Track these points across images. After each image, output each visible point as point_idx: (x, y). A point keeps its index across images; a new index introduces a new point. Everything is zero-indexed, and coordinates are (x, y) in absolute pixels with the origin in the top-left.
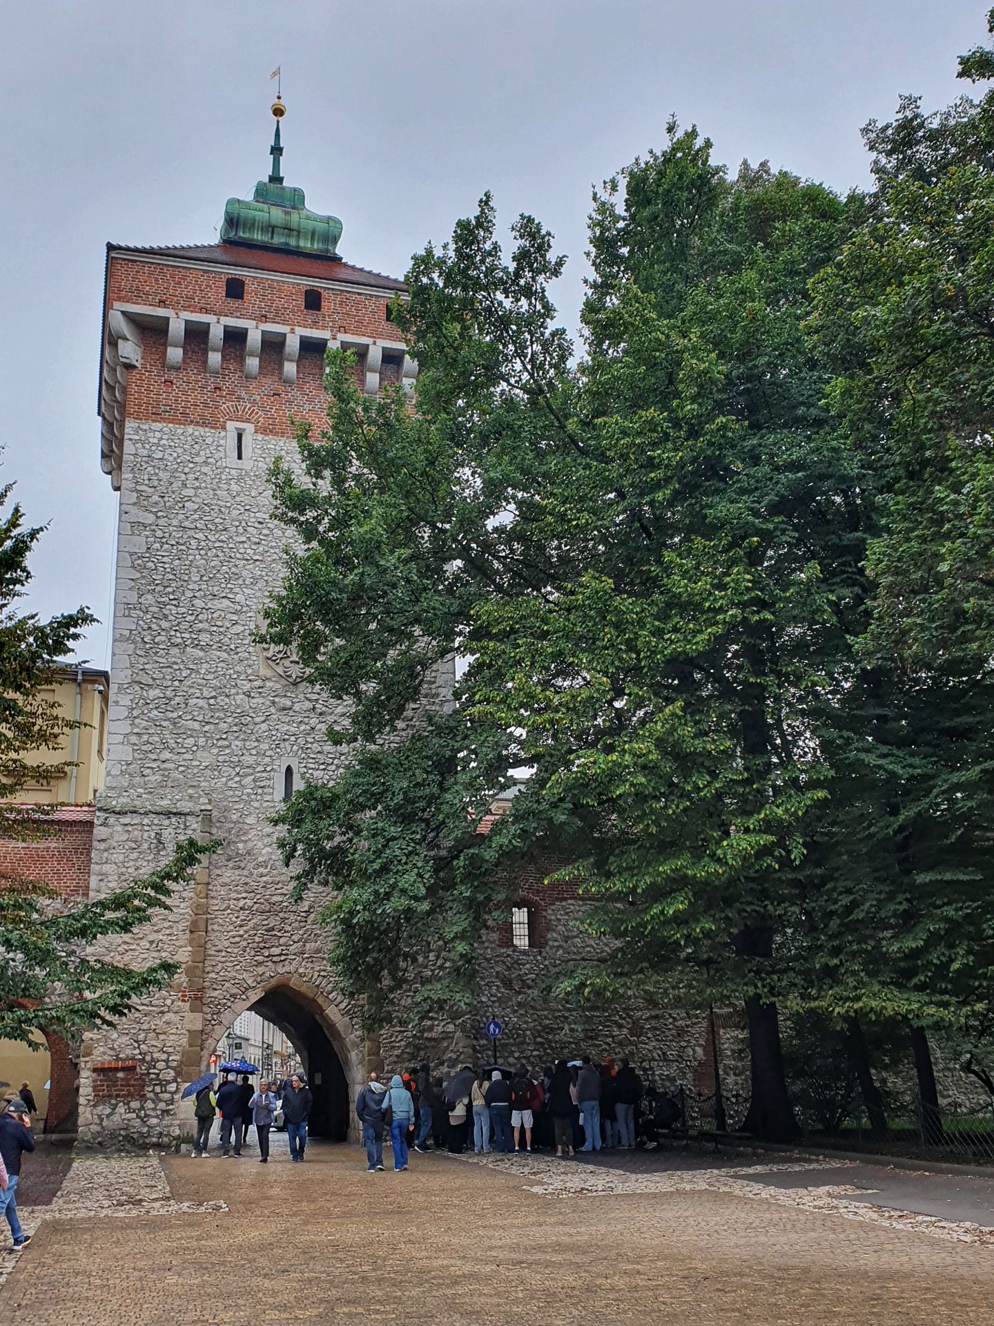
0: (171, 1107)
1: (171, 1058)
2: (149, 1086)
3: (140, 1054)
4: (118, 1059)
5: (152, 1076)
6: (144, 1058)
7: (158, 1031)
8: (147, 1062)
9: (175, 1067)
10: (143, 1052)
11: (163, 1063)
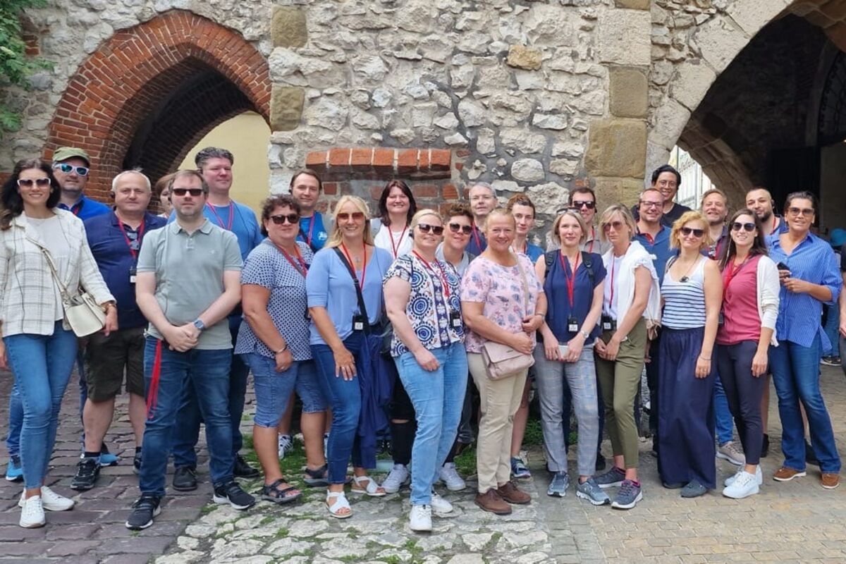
1: (557, 149)
3: (461, 128)
4: (388, 139)
6: (472, 145)
7: (513, 59)
8: (484, 158)
9: (569, 175)
10: (468, 124)
11: (534, 163)
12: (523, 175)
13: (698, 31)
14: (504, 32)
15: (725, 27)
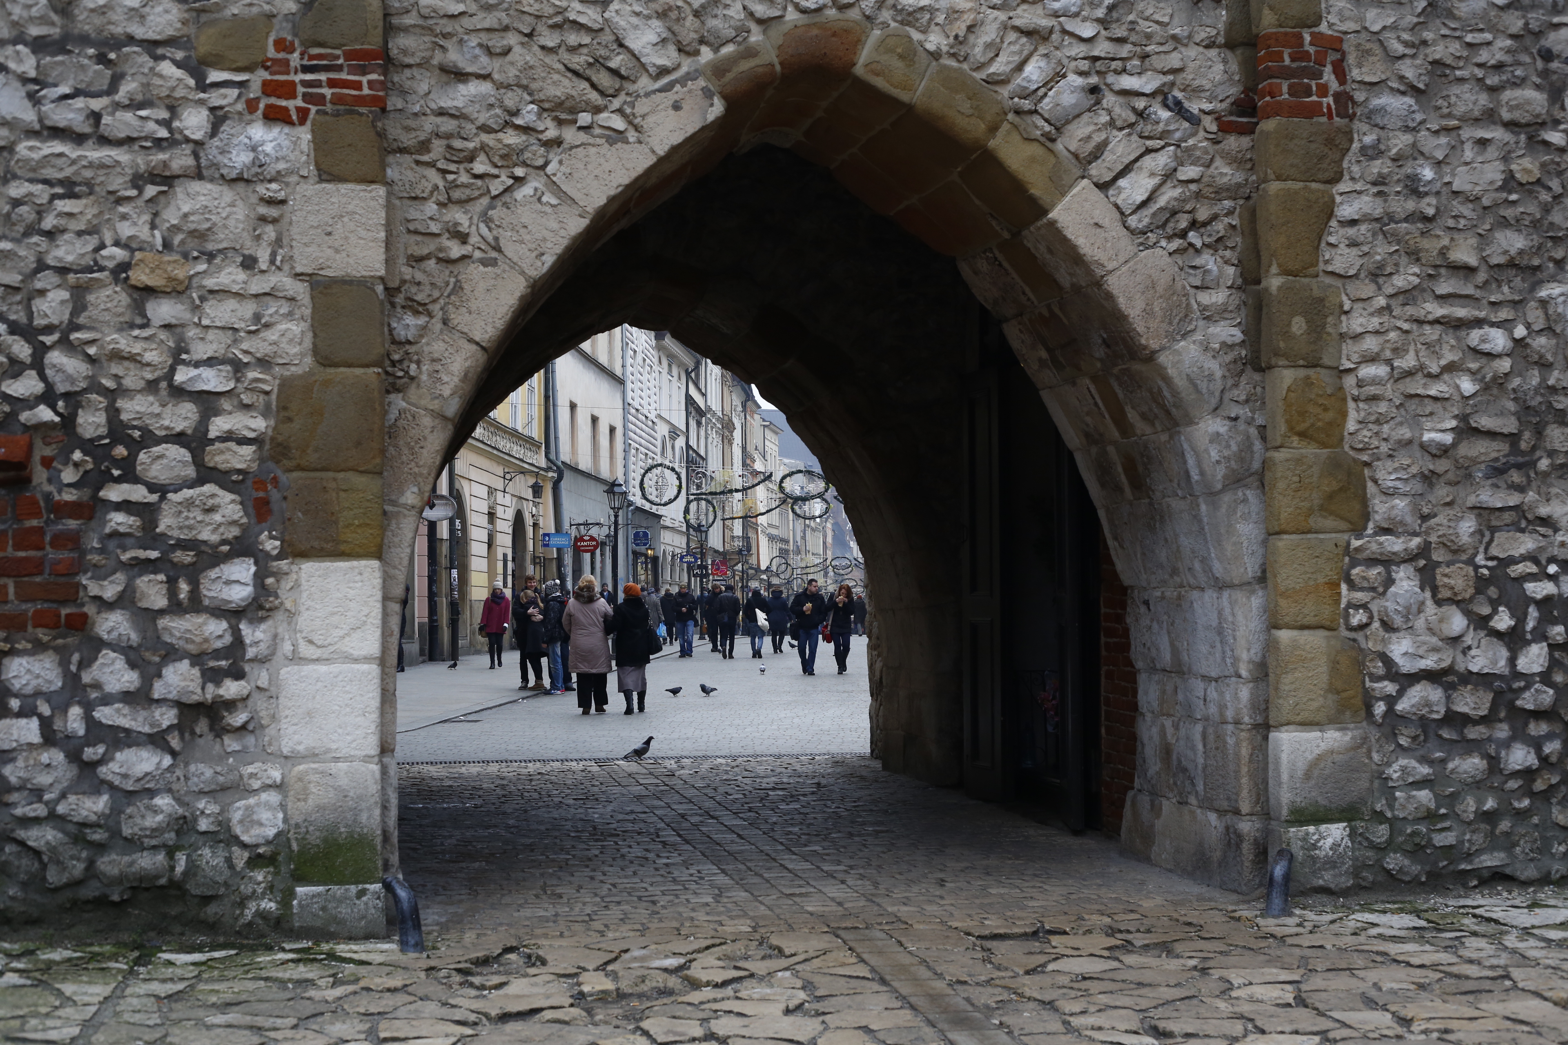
0: (231, 689)
1: (218, 426)
2: (99, 573)
3: (48, 397)
5: (119, 520)
6: (68, 422)
7: (140, 276)
8: (89, 446)
9: (239, 471)
10: (61, 388)
11: (177, 453)
12: (157, 472)
13: (492, 207)
14: (126, 230)
15: (544, 199)
